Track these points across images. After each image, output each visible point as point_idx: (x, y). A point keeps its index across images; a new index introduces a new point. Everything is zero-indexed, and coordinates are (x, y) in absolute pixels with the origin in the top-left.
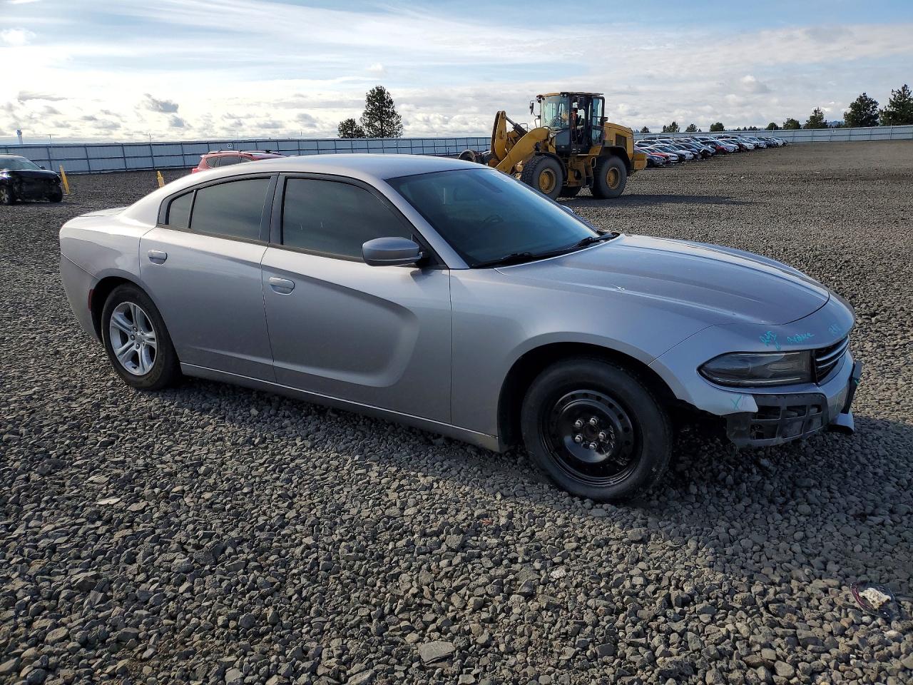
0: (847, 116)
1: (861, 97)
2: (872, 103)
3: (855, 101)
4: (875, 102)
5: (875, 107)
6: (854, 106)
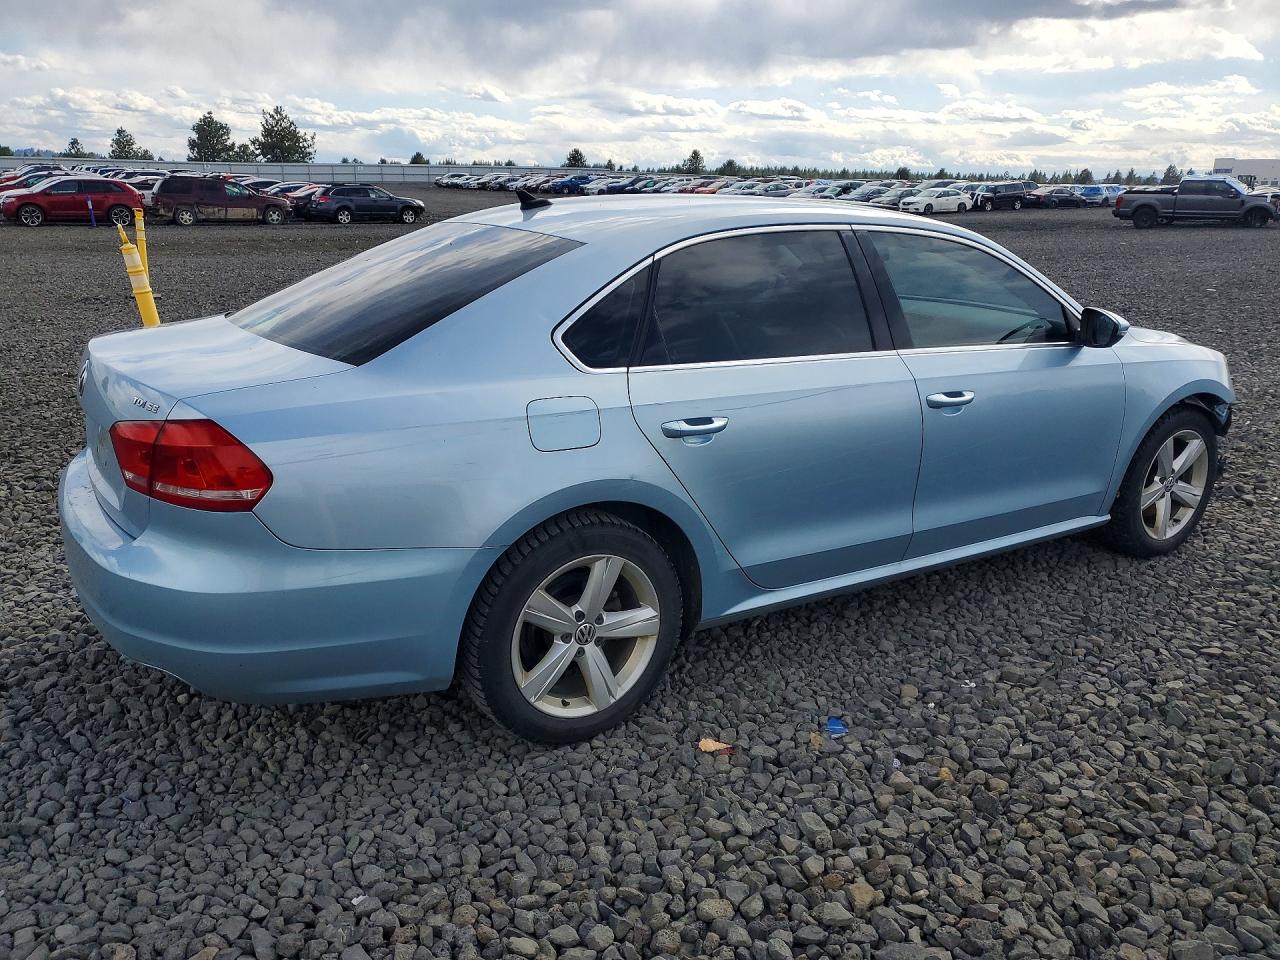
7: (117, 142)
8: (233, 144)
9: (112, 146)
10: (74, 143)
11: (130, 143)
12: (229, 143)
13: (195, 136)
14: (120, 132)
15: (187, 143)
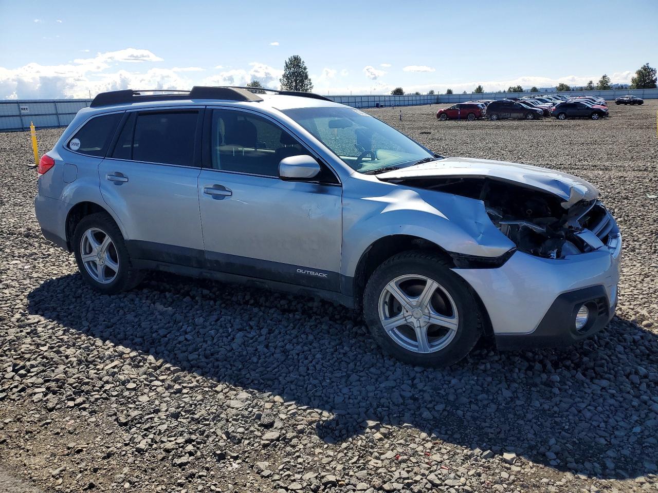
0: (634, 80)
1: (645, 66)
2: (652, 70)
3: (640, 69)
4: (654, 71)
5: (654, 74)
6: (639, 73)
7: (601, 82)
8: (656, 79)
9: (598, 84)
10: (591, 83)
11: (607, 82)
12: (653, 79)
13: (636, 76)
14: (604, 77)
15: (631, 80)
